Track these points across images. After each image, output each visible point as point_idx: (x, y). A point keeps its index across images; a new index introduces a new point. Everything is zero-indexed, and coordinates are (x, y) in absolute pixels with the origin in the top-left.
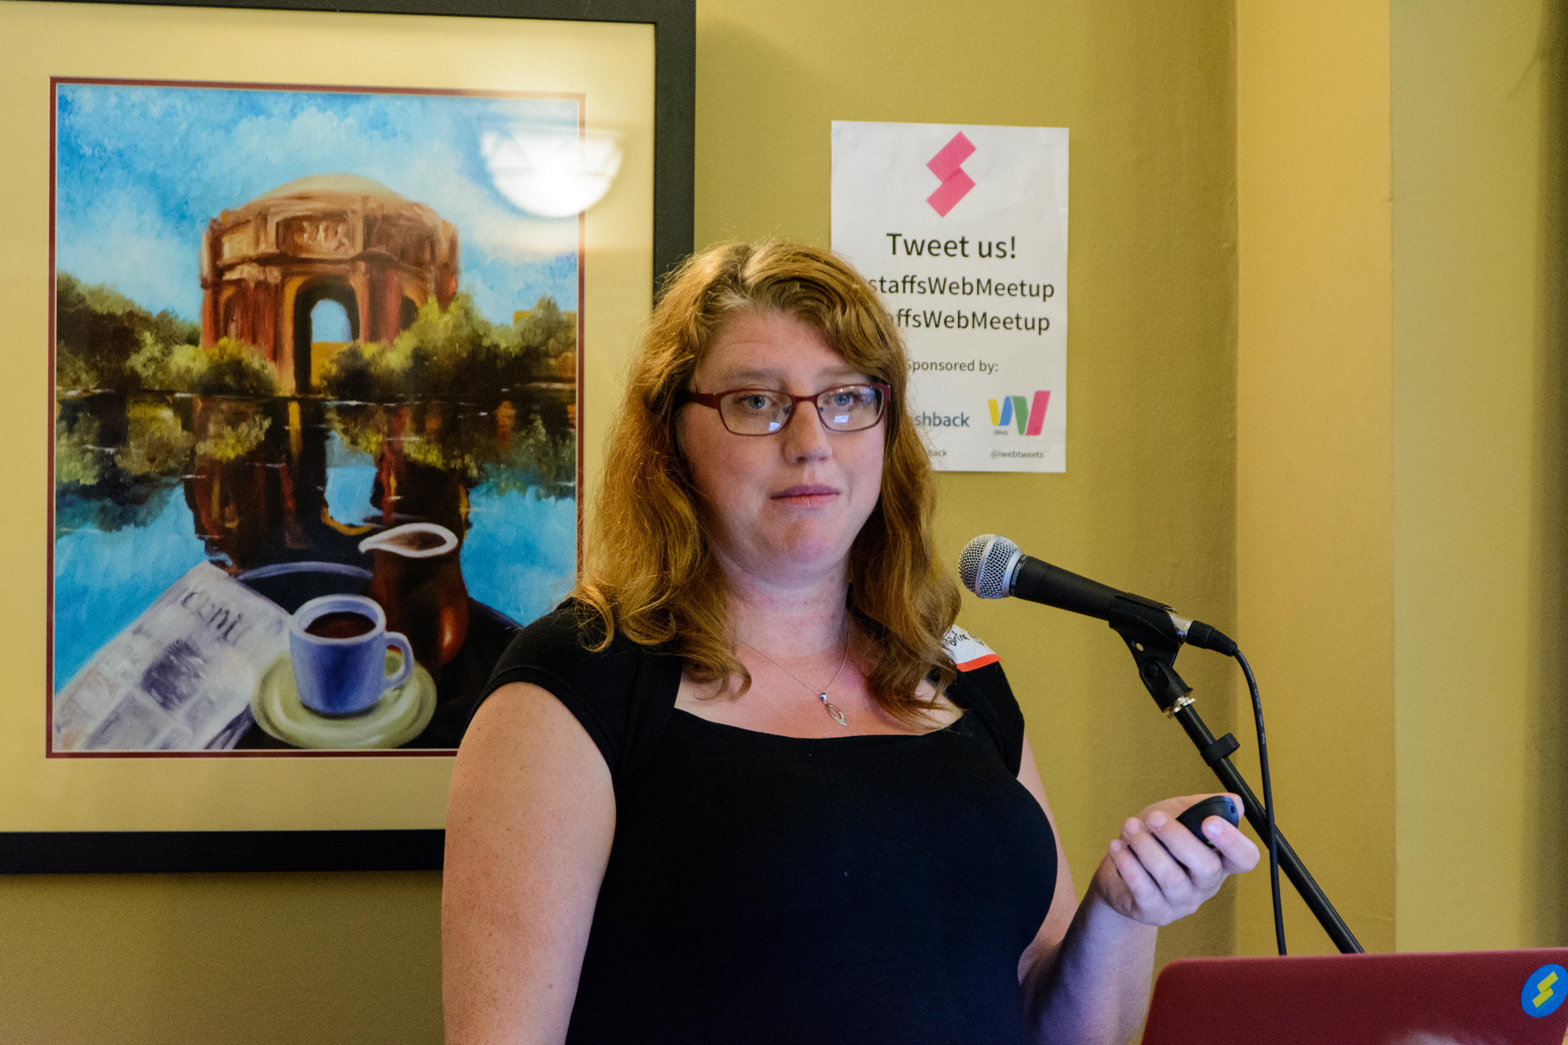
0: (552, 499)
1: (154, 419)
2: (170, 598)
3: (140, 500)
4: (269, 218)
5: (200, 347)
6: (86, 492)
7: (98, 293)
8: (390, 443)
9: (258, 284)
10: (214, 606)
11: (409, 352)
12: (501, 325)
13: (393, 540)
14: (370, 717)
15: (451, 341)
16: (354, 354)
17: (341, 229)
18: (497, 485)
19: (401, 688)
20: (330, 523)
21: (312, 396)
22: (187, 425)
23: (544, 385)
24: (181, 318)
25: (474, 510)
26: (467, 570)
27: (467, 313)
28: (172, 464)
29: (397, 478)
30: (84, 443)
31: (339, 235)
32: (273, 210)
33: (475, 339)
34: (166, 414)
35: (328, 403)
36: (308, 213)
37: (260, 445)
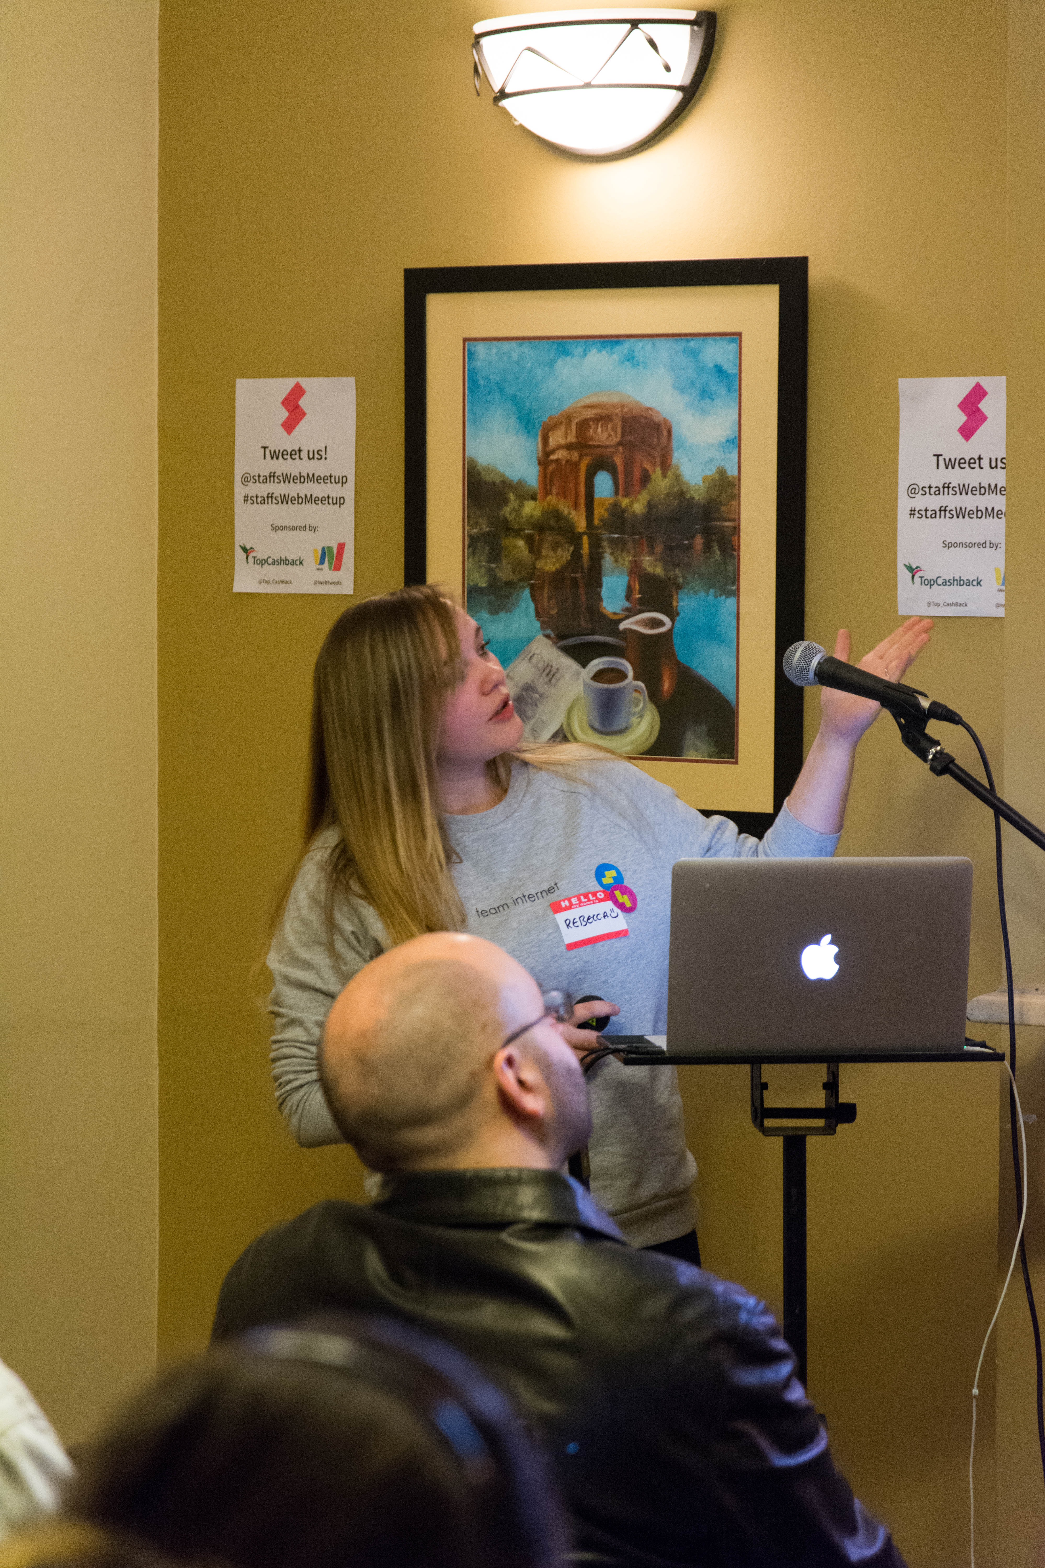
0: (723, 598)
1: (515, 546)
2: (523, 656)
3: (508, 597)
4: (572, 420)
5: (538, 501)
6: (480, 591)
7: (487, 469)
8: (635, 562)
9: (567, 461)
10: (544, 662)
11: (646, 504)
12: (696, 485)
13: (636, 623)
14: (625, 734)
15: (668, 495)
16: (616, 505)
17: (609, 426)
18: (693, 588)
19: (641, 717)
20: (604, 612)
21: (594, 532)
22: (531, 551)
23: (719, 523)
24: (528, 484)
25: (681, 604)
26: (677, 642)
27: (677, 477)
28: (524, 574)
29: (640, 583)
30: (480, 561)
31: (609, 430)
32: (574, 415)
33: (682, 494)
34: (521, 543)
35: (603, 536)
36: (592, 416)
37: (568, 563)
